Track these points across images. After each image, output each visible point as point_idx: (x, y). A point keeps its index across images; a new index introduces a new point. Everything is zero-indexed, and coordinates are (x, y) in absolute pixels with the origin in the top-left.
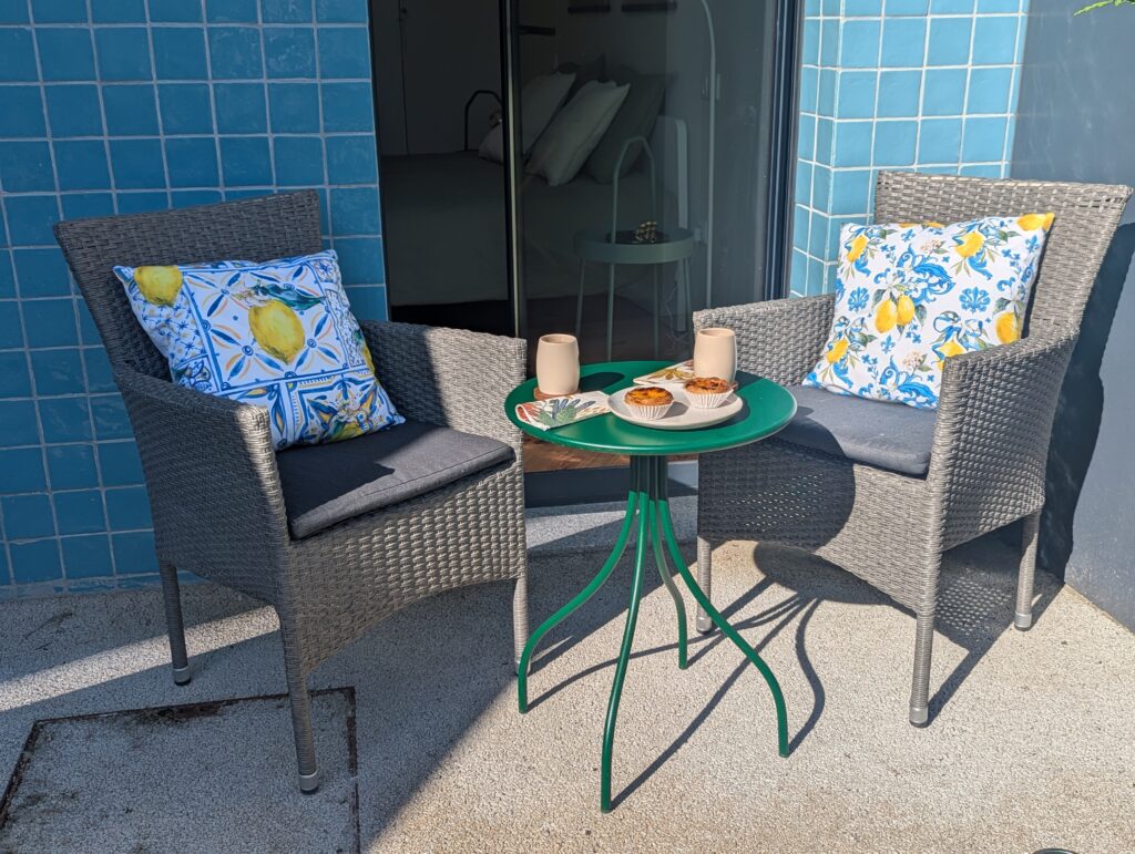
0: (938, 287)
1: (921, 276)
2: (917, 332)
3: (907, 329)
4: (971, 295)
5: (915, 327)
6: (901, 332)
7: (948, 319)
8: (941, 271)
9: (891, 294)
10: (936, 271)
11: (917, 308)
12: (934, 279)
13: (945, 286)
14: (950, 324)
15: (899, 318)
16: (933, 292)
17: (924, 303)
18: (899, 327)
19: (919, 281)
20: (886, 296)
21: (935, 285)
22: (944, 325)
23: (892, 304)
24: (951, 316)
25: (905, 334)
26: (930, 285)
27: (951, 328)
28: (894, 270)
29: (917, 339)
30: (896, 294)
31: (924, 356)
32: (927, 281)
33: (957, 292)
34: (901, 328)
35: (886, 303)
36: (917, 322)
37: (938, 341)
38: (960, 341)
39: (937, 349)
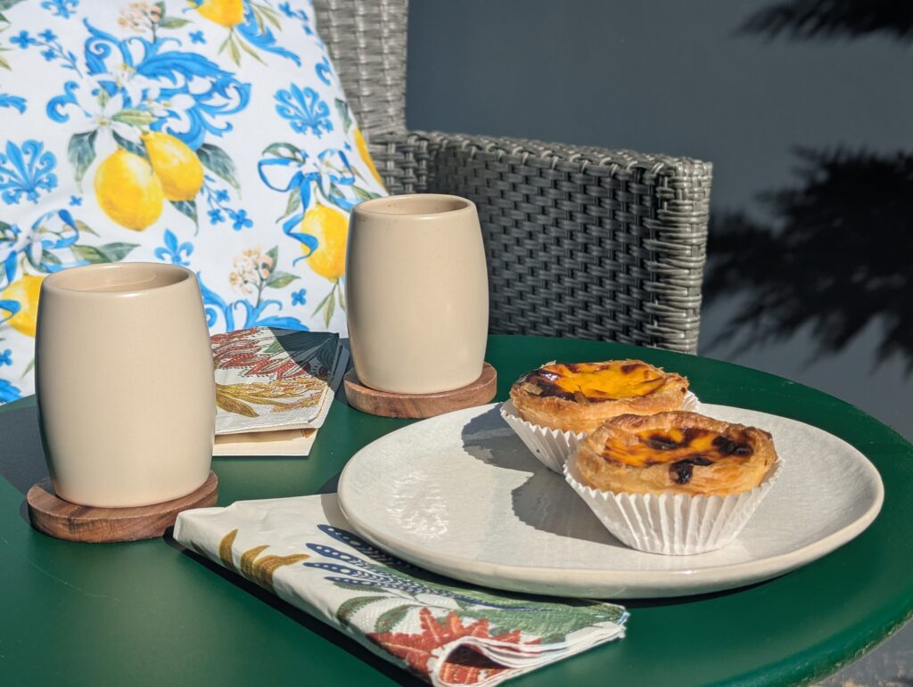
0: (217, 100)
1: (166, 83)
2: (235, 204)
3: (203, 206)
4: (294, 101)
5: (223, 195)
6: (194, 217)
7: (285, 161)
8: (207, 67)
9: (117, 137)
10: (195, 66)
11: (200, 153)
12: (201, 85)
13: (231, 92)
14: (293, 169)
15: (168, 185)
16: (213, 111)
17: (209, 138)
18: (179, 205)
19: (166, 94)
20: (105, 145)
21: (209, 95)
22: (282, 175)
23: (131, 161)
24: (286, 153)
25: (204, 218)
26: (197, 97)
27: (300, 177)
28: (87, 83)
29: (241, 220)
30: (132, 134)
31: (273, 254)
32: (185, 90)
33: (264, 100)
34: (186, 206)
35: (112, 162)
36: (219, 184)
37: (288, 212)
38: (330, 198)
39: (296, 230)
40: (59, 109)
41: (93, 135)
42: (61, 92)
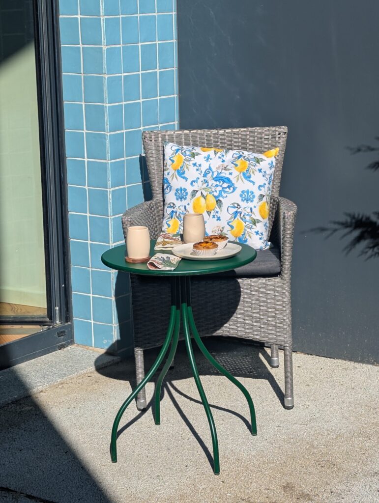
0: (227, 189)
1: (218, 183)
2: (219, 215)
3: (212, 214)
4: (246, 194)
5: (217, 212)
6: (209, 215)
7: (234, 207)
8: (229, 180)
9: (202, 193)
10: (226, 181)
11: (217, 201)
12: (225, 185)
13: (232, 188)
14: (236, 209)
15: (207, 207)
16: (225, 192)
17: (221, 199)
18: (208, 212)
19: (217, 186)
20: (199, 194)
22: (232, 210)
23: (202, 199)
24: (236, 205)
25: (211, 216)
26: (223, 188)
27: (237, 212)
28: (202, 179)
29: (219, 219)
30: (205, 193)
31: (223, 228)
32: (221, 186)
33: (238, 192)
35: (198, 199)
36: (218, 209)
37: (230, 219)
38: (241, 218)
39: (230, 224)
40: (193, 183)
41: (197, 191)
42: (195, 179)
